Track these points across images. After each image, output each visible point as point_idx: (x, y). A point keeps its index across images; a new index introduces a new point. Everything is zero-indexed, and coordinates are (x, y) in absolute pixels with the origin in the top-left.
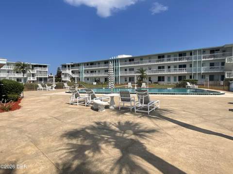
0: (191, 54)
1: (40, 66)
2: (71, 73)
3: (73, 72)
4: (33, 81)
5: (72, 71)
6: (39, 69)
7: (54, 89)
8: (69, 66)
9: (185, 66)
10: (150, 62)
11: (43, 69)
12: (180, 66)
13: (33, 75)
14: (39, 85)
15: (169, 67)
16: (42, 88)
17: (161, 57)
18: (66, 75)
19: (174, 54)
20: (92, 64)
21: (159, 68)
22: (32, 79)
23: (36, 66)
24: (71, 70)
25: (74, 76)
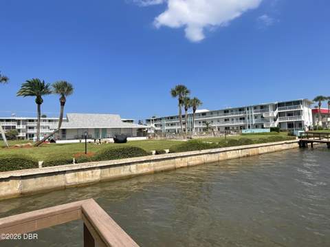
0: (248, 109)
2: (154, 126)
3: (155, 125)
8: (152, 120)
9: (244, 119)
10: (218, 116)
12: (241, 119)
15: (233, 120)
17: (226, 112)
19: (236, 110)
20: (172, 118)
21: (226, 120)
25: (157, 129)
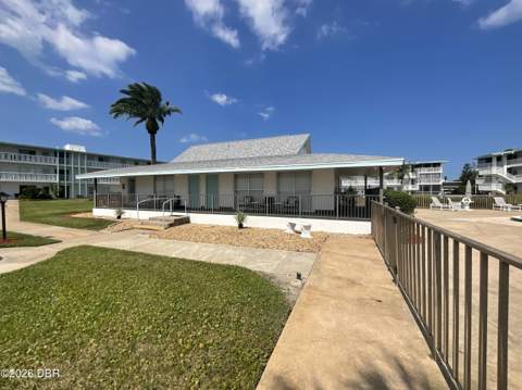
1: (427, 165)
2: (505, 175)
3: (511, 171)
4: (413, 192)
5: (509, 170)
6: (425, 171)
7: (467, 208)
8: (499, 158)
11: (432, 171)
13: (413, 182)
14: (434, 199)
16: (441, 205)
18: (489, 179)
22: (410, 188)
23: (420, 166)
24: (506, 167)
25: (514, 180)
